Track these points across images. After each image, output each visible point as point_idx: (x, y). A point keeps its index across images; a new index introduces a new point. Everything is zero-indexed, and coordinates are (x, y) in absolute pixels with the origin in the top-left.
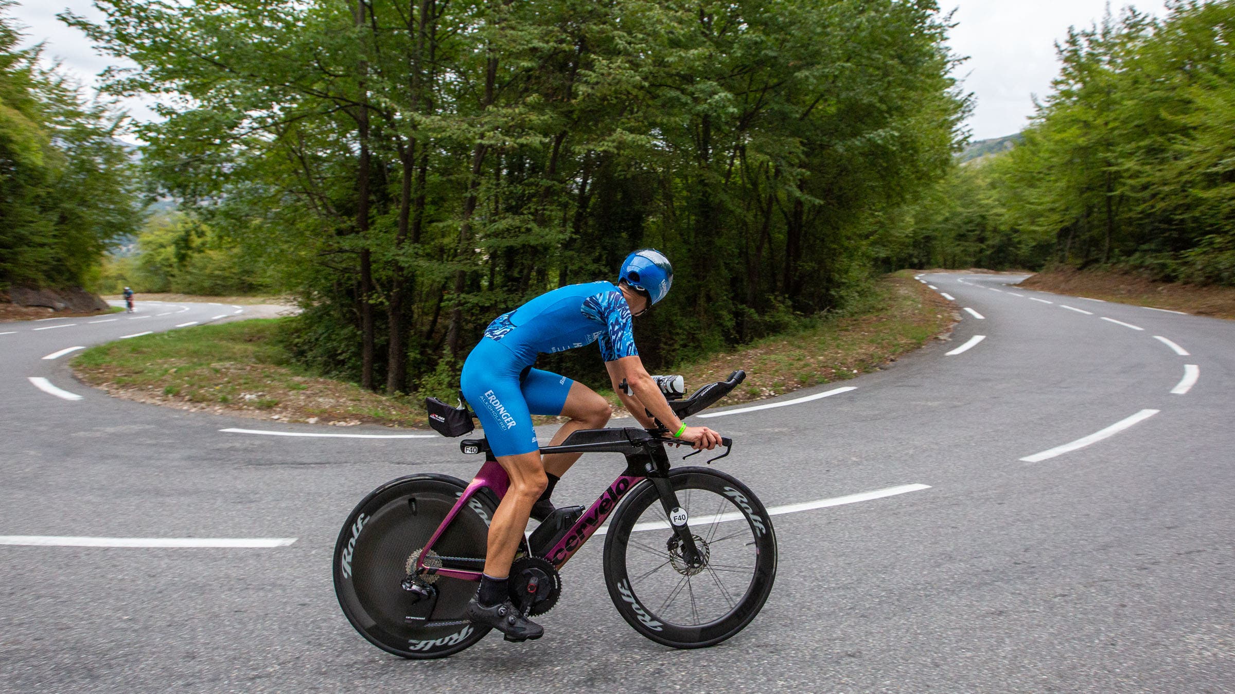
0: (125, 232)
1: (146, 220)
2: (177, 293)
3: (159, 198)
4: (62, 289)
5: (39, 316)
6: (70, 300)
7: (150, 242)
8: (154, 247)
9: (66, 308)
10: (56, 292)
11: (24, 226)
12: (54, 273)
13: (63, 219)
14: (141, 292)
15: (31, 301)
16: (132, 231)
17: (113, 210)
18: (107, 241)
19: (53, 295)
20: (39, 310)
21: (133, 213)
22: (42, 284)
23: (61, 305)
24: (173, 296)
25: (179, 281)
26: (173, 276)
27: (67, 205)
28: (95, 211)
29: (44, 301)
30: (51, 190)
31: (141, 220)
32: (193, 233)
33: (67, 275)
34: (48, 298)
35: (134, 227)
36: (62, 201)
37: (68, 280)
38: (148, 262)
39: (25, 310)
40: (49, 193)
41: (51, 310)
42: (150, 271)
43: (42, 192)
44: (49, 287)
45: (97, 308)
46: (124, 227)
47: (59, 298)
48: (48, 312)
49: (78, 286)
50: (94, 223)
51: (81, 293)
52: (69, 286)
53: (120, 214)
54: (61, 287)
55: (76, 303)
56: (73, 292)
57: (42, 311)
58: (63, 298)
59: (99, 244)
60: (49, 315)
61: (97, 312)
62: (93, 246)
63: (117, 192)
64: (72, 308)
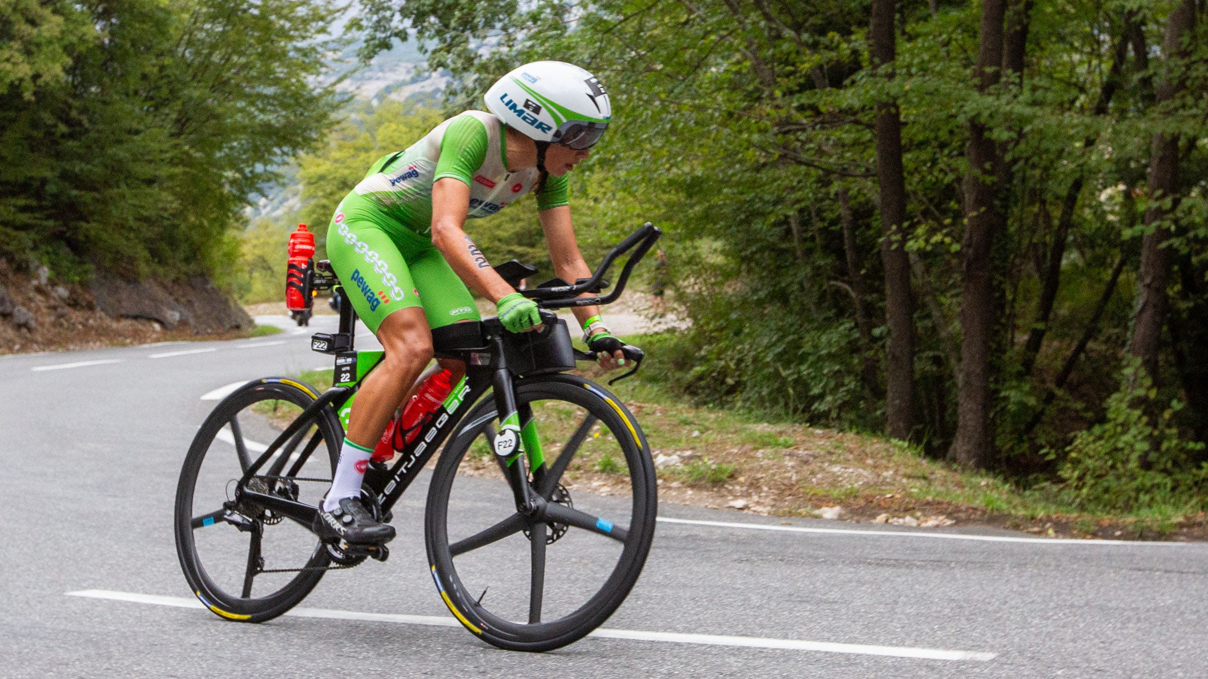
0: (295, 146)
1: (333, 116)
3: (395, 41)
4: (176, 281)
5: (139, 337)
6: (190, 304)
7: (322, 178)
8: (329, 189)
9: (183, 323)
10: (165, 287)
11: (119, 142)
12: (164, 246)
13: (182, 123)
15: (128, 306)
16: (307, 143)
17: (274, 97)
18: (259, 168)
19: (160, 293)
20: (138, 325)
21: (312, 100)
22: (143, 268)
23: (174, 316)
28: (241, 104)
29: (147, 306)
30: (168, 61)
31: (325, 116)
33: (183, 250)
34: (153, 299)
35: (313, 134)
36: (185, 84)
37: (187, 260)
38: (317, 224)
39: (115, 325)
40: (162, 68)
41: (157, 326)
43: (150, 65)
44: (154, 275)
45: (234, 323)
46: (292, 135)
47: (171, 299)
48: (154, 331)
49: (202, 275)
50: (238, 129)
51: (206, 290)
52: (186, 274)
53: (285, 107)
54: (173, 276)
55: (199, 312)
56: (194, 288)
57: (144, 329)
58: (177, 300)
59: (245, 177)
60: (154, 336)
61: (236, 332)
62: (233, 182)
63: (282, 56)
64: (192, 321)
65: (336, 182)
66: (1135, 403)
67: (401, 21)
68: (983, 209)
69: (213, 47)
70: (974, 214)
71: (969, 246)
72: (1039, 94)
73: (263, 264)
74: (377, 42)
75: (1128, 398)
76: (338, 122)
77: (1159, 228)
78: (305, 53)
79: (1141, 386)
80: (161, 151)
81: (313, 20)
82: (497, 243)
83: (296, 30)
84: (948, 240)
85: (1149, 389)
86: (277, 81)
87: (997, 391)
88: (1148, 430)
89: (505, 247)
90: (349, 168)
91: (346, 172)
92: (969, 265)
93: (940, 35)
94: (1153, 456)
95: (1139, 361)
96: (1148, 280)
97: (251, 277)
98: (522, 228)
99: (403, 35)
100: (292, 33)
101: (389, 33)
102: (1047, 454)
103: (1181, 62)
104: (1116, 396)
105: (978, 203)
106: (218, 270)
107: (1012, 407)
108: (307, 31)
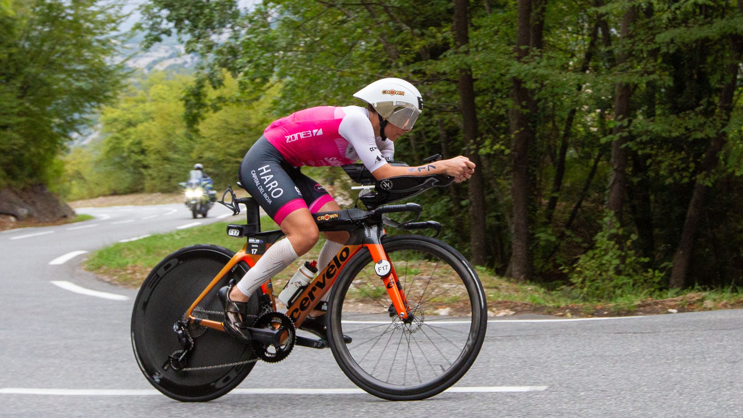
0: (99, 101)
1: (123, 82)
2: (152, 191)
4: (24, 189)
5: (1, 227)
6: (33, 203)
7: (115, 120)
8: (120, 127)
9: (30, 216)
10: (16, 193)
12: (15, 167)
13: (24, 91)
14: (105, 195)
16: (106, 100)
17: (84, 71)
18: (76, 116)
19: (13, 197)
20: (1, 218)
21: (109, 72)
22: (3, 182)
23: (23, 212)
24: (146, 197)
25: (155, 174)
26: (146, 167)
27: (32, 70)
28: (63, 76)
30: (14, 50)
31: (117, 82)
32: (207, 82)
33: (28, 170)
34: (10, 202)
35: (110, 94)
36: (26, 65)
37: (31, 176)
38: (113, 149)
40: (11, 55)
41: (12, 219)
42: (115, 164)
44: (9, 186)
45: (63, 214)
46: (97, 95)
47: (21, 201)
48: (11, 222)
49: (41, 185)
50: (61, 92)
51: (44, 195)
52: (31, 185)
53: (92, 77)
54: (22, 186)
55: (40, 208)
56: (36, 193)
57: (3, 220)
58: (25, 201)
59: (67, 122)
60: (11, 225)
61: (64, 220)
62: (59, 126)
63: (89, 45)
64: (36, 215)
65: (124, 123)
66: (611, 238)
67: (167, 24)
68: (522, 129)
69: (43, 41)
70: (518, 131)
71: (515, 151)
72: (552, 61)
73: (79, 176)
74: (152, 38)
75: (607, 235)
76: (126, 86)
77: (621, 136)
78: (103, 43)
79: (614, 227)
80: (12, 108)
81: (108, 23)
82: (229, 157)
83: (98, 29)
84: (503, 148)
85: (618, 229)
86: (86, 61)
87: (533, 234)
88: (619, 252)
89: (233, 159)
90: (132, 113)
91: (131, 116)
92: (515, 162)
93: (493, 26)
94: (622, 267)
95: (612, 213)
96: (615, 167)
97: (71, 184)
98: (244, 147)
99: (168, 33)
100: (94, 31)
101: (159, 32)
102: (564, 269)
103: (629, 41)
104: (600, 234)
105: (520, 125)
106: (51, 181)
107: (542, 243)
108: (104, 29)
